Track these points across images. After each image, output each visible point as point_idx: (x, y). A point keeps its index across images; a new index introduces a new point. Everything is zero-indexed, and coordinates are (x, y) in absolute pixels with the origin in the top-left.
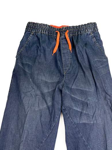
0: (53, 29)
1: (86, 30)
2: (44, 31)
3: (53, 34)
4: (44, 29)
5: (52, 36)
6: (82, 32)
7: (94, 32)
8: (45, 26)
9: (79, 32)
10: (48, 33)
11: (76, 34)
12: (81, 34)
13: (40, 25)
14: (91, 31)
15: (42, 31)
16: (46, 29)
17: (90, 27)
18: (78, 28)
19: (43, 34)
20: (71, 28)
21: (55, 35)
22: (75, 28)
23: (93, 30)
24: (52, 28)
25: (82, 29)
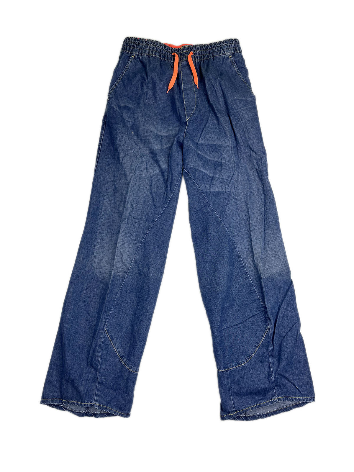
0: (168, 49)
1: (222, 51)
2: (152, 52)
3: (168, 57)
4: (153, 49)
5: (165, 60)
6: (215, 54)
7: (234, 55)
8: (154, 43)
9: (211, 55)
10: (160, 56)
11: (206, 58)
12: (213, 58)
13: (146, 42)
14: (229, 52)
15: (149, 51)
16: (157, 49)
17: (227, 46)
18: (209, 47)
19: (152, 56)
20: (198, 48)
21: (171, 60)
22: (203, 47)
23: (233, 51)
24: (165, 47)
25: (216, 50)
